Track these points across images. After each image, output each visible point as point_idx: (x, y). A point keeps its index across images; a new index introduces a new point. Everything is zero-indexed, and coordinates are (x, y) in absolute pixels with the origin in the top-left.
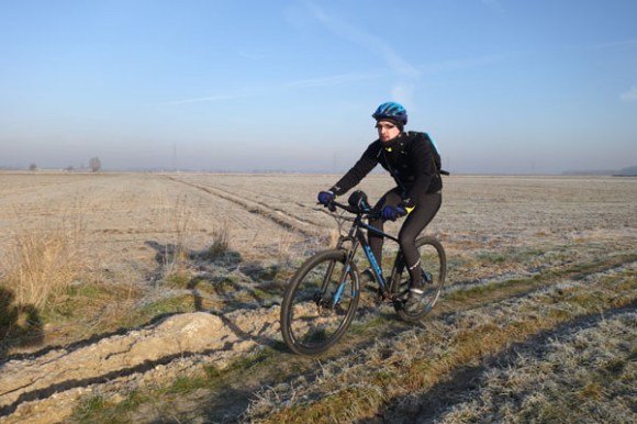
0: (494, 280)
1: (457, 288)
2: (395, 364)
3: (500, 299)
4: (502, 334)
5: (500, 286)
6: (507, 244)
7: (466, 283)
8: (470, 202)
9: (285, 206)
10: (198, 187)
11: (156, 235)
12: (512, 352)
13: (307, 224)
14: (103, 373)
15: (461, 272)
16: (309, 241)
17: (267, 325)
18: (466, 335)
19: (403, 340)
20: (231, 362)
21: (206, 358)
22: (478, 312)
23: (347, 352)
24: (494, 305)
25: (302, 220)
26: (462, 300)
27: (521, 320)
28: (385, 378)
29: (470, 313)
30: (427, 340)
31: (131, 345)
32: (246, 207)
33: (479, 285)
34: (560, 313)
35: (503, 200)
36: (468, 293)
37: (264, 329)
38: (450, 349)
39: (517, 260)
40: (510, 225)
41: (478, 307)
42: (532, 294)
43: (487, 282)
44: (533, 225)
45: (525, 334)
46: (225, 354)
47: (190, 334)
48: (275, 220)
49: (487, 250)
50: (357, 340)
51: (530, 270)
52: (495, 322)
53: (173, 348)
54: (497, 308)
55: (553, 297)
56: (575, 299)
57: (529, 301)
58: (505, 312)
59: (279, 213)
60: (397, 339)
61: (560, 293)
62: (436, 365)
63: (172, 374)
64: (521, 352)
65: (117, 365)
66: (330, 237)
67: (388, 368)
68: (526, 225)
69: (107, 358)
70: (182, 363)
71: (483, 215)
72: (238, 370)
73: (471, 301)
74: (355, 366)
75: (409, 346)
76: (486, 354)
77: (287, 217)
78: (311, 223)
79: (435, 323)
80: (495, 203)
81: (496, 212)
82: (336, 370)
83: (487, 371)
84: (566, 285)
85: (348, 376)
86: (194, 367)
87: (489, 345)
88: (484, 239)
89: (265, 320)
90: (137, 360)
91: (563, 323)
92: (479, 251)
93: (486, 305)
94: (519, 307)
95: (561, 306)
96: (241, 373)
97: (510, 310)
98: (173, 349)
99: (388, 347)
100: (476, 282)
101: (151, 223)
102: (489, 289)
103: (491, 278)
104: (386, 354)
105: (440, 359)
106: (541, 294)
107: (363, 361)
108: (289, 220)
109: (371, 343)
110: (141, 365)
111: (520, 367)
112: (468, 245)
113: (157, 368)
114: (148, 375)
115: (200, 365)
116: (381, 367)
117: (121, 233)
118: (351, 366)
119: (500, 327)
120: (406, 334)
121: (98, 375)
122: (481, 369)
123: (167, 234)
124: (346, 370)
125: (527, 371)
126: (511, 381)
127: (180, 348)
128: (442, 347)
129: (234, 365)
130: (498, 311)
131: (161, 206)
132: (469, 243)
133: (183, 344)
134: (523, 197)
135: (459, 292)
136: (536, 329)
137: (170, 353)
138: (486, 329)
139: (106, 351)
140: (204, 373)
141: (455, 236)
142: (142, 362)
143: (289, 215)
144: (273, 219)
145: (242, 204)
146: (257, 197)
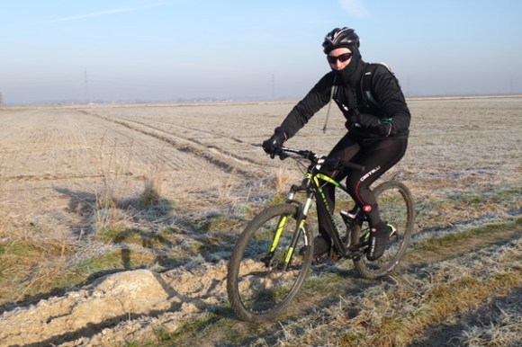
0: (469, 226)
1: (427, 236)
2: (363, 324)
3: (479, 248)
4: (482, 288)
5: (478, 232)
6: (483, 181)
7: (438, 229)
8: (437, 131)
9: (219, 142)
10: (116, 122)
11: (77, 180)
12: (494, 308)
13: (246, 163)
14: (45, 338)
15: (431, 217)
16: (252, 184)
17: (216, 282)
18: (441, 290)
19: (370, 297)
20: (181, 325)
21: (154, 320)
22: (453, 263)
23: (308, 312)
24: (471, 255)
25: (240, 158)
26: (433, 250)
27: (503, 272)
28: (353, 339)
29: (444, 264)
30: (397, 296)
31: (72, 307)
32: (174, 144)
33: (453, 232)
35: (476, 127)
36: (440, 241)
37: (213, 287)
38: (424, 306)
39: (495, 200)
40: (485, 157)
41: (453, 257)
43: (462, 228)
44: (513, 157)
45: (508, 288)
46: (175, 316)
47: (134, 295)
48: (209, 159)
49: (460, 189)
50: (318, 297)
51: (512, 211)
52: (473, 274)
53: (116, 309)
54: (474, 258)
57: (512, 249)
58: (485, 263)
59: (213, 151)
60: (363, 296)
62: (409, 323)
63: (120, 338)
64: (505, 308)
65: (59, 329)
66: (276, 179)
67: (355, 329)
68: (505, 157)
69: (48, 322)
70: (131, 325)
71: (453, 146)
72: (190, 333)
73: (445, 250)
74: (319, 327)
75: (377, 303)
76: (464, 310)
77: (223, 155)
78: (251, 161)
79: (406, 277)
80: (467, 131)
81: (468, 142)
82: (298, 331)
83: (467, 330)
85: (312, 337)
86: (143, 330)
87: (468, 300)
88: (456, 175)
89: (213, 277)
90: (80, 324)
92: (450, 191)
93: (462, 255)
94: (501, 257)
96: (194, 335)
97: (490, 260)
98: (116, 311)
99: (353, 305)
100: (448, 227)
101: (69, 167)
102: (464, 236)
103: (466, 223)
104: (352, 313)
105: (413, 317)
107: (327, 321)
108: (225, 158)
109: (335, 301)
110: (83, 328)
111: (504, 325)
112: (436, 184)
113: (104, 332)
114: (95, 339)
115: (149, 328)
116: (348, 328)
117: (38, 179)
118: (314, 327)
119: (480, 280)
120: (373, 289)
121: (40, 341)
122: (459, 328)
123: (88, 179)
124: (309, 331)
125: (512, 330)
126: (495, 341)
127: (124, 310)
128: (415, 304)
129: (184, 327)
130: (476, 262)
131: (78, 147)
132: (438, 181)
133: (127, 305)
134: (500, 123)
135: (431, 241)
137: (114, 315)
138: (464, 283)
139: (46, 314)
140: (154, 337)
141: (421, 174)
142: (85, 325)
143: (225, 153)
144: (207, 158)
145: (169, 141)
146: (186, 132)
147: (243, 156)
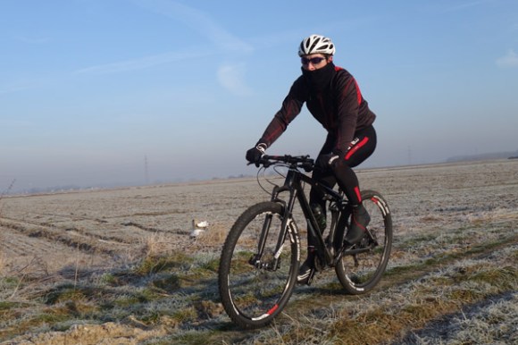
9: (79, 224)
25: (105, 238)
32: (22, 230)
34: (464, 294)
42: (426, 277)
48: (67, 242)
52: (382, 309)
55: (454, 278)
56: (481, 277)
59: (73, 233)
61: (462, 272)
78: (119, 240)
84: (467, 263)
91: (470, 305)
95: (464, 286)
106: (438, 276)
108: (86, 240)
136: (436, 314)
143: (87, 234)
144: (63, 240)
145: (16, 228)
146: (38, 217)
147: (108, 236)
